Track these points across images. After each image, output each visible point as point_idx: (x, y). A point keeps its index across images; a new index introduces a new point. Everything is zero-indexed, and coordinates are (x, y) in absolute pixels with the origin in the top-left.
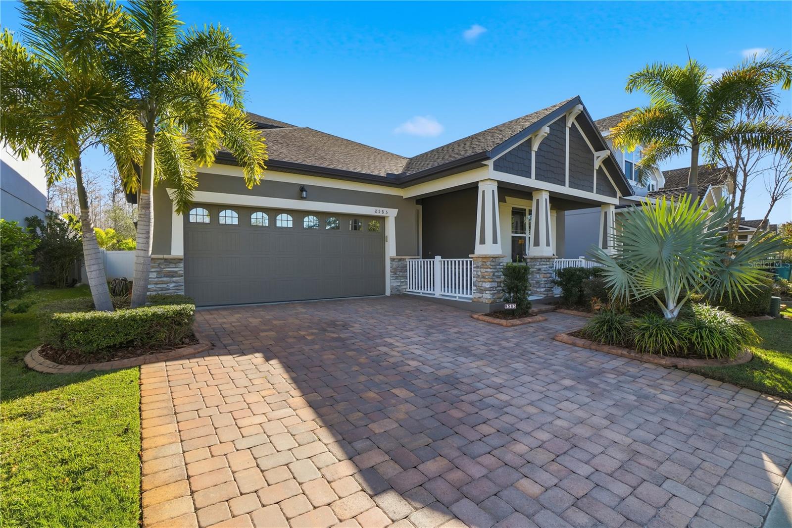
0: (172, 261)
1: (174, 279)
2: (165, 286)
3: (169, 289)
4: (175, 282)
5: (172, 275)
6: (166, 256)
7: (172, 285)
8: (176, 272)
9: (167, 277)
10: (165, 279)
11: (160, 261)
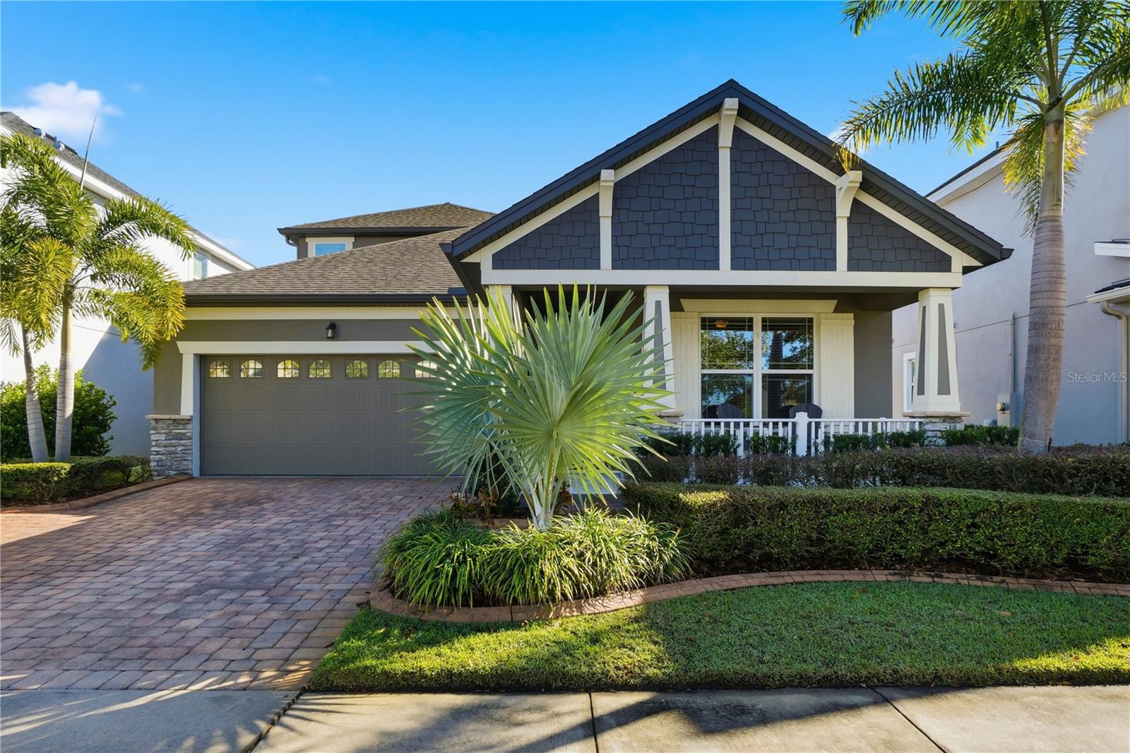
0: (182, 422)
1: (182, 442)
2: (174, 449)
3: (177, 453)
4: (184, 446)
5: (180, 437)
6: (177, 417)
7: (181, 448)
8: (184, 434)
9: (176, 439)
10: (173, 441)
11: (169, 422)
